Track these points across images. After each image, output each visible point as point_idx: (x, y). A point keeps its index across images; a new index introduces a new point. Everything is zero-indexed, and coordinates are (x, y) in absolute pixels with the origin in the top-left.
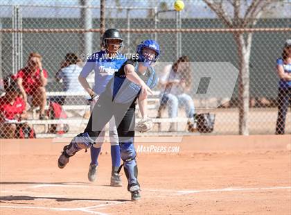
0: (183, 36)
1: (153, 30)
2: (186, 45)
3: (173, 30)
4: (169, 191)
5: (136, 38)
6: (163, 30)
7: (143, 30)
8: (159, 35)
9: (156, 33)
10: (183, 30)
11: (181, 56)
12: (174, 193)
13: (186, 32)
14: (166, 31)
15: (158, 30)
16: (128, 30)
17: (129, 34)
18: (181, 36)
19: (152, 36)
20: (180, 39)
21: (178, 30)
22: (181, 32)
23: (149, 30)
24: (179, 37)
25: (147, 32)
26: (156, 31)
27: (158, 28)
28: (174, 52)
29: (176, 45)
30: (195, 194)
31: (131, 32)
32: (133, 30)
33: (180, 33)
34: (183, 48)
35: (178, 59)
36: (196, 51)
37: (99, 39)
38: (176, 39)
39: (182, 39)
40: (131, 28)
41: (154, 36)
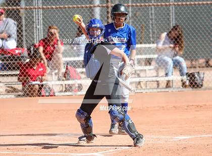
0: (176, 8)
1: (151, 4)
2: (178, 16)
3: (167, 4)
4: (167, 137)
5: (137, 11)
6: (159, 4)
7: (143, 4)
8: (155, 8)
9: (153, 7)
10: (176, 3)
11: (174, 25)
12: (172, 138)
13: (178, 5)
14: (162, 5)
15: (155, 4)
16: (130, 4)
17: (130, 7)
18: (174, 8)
19: (150, 9)
20: (173, 12)
21: (171, 3)
22: (175, 5)
23: (147, 4)
24: (172, 9)
25: (146, 5)
26: (154, 5)
27: (155, 2)
28: (168, 22)
29: (170, 16)
30: (189, 139)
31: (133, 6)
32: (134, 4)
33: (173, 6)
34: (176, 19)
35: (172, 27)
36: (186, 21)
37: (106, 13)
38: (170, 11)
39: (175, 11)
40: (132, 3)
41: (152, 9)
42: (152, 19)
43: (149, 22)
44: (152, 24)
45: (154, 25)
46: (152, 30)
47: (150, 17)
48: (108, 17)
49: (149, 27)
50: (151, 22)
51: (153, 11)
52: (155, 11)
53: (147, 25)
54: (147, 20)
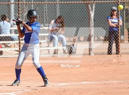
0: (60, 5)
1: (45, 3)
2: (62, 10)
3: (55, 3)
4: (54, 84)
5: (36, 7)
6: (50, 3)
7: (40, 3)
8: (48, 5)
9: (46, 4)
10: (60, 3)
11: (59, 16)
12: (57, 85)
13: (61, 3)
14: (51, 3)
15: (48, 3)
16: (32, 3)
17: (33, 5)
18: (59, 6)
19: (44, 6)
20: (59, 8)
21: (57, 2)
22: (59, 3)
23: (43, 3)
24: (58, 6)
25: (42, 4)
26: (47, 3)
27: (47, 2)
29: (56, 10)
30: (67, 85)
31: (34, 4)
32: (35, 3)
33: (59, 4)
34: (60, 12)
35: (58, 17)
36: (66, 13)
37: (18, 8)
38: (56, 7)
39: (60, 7)
40: (34, 2)
41: (45, 6)
42: (45, 12)
43: (44, 14)
44: (46, 15)
45: (46, 16)
46: (46, 18)
47: (45, 11)
48: (19, 11)
49: (44, 17)
50: (45, 14)
51: (46, 7)
52: (47, 7)
53: (43, 15)
54: (43, 12)
